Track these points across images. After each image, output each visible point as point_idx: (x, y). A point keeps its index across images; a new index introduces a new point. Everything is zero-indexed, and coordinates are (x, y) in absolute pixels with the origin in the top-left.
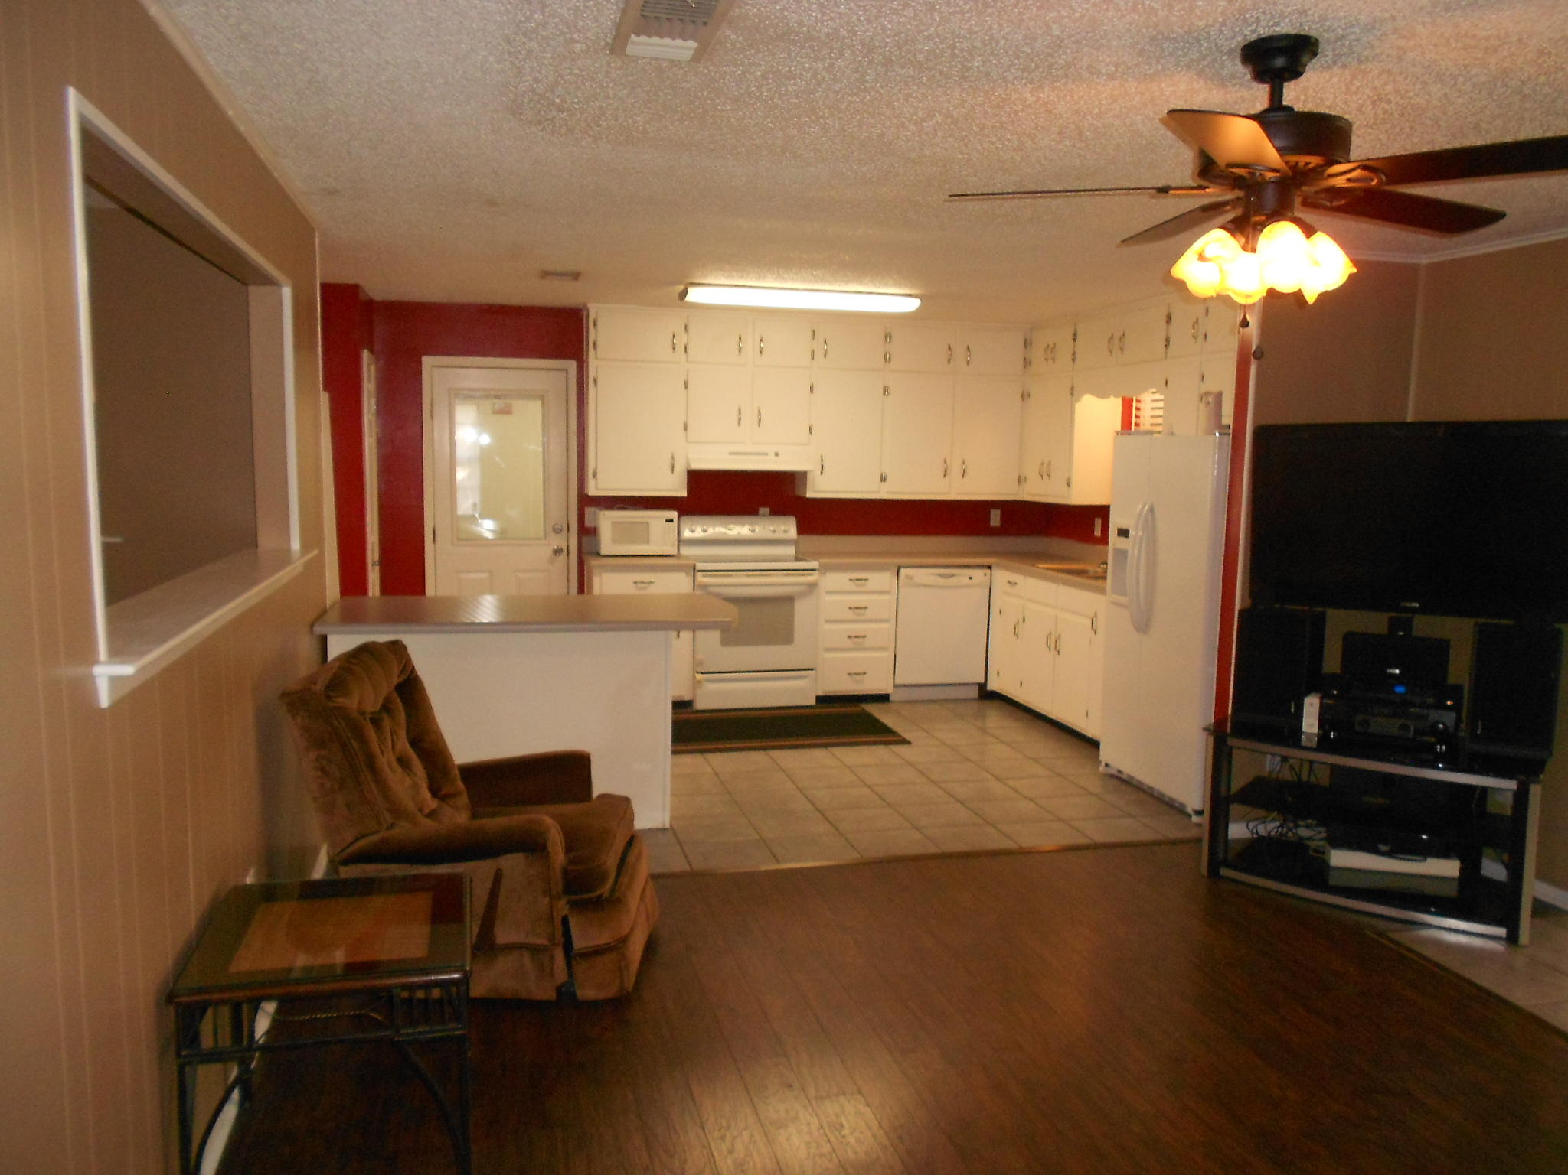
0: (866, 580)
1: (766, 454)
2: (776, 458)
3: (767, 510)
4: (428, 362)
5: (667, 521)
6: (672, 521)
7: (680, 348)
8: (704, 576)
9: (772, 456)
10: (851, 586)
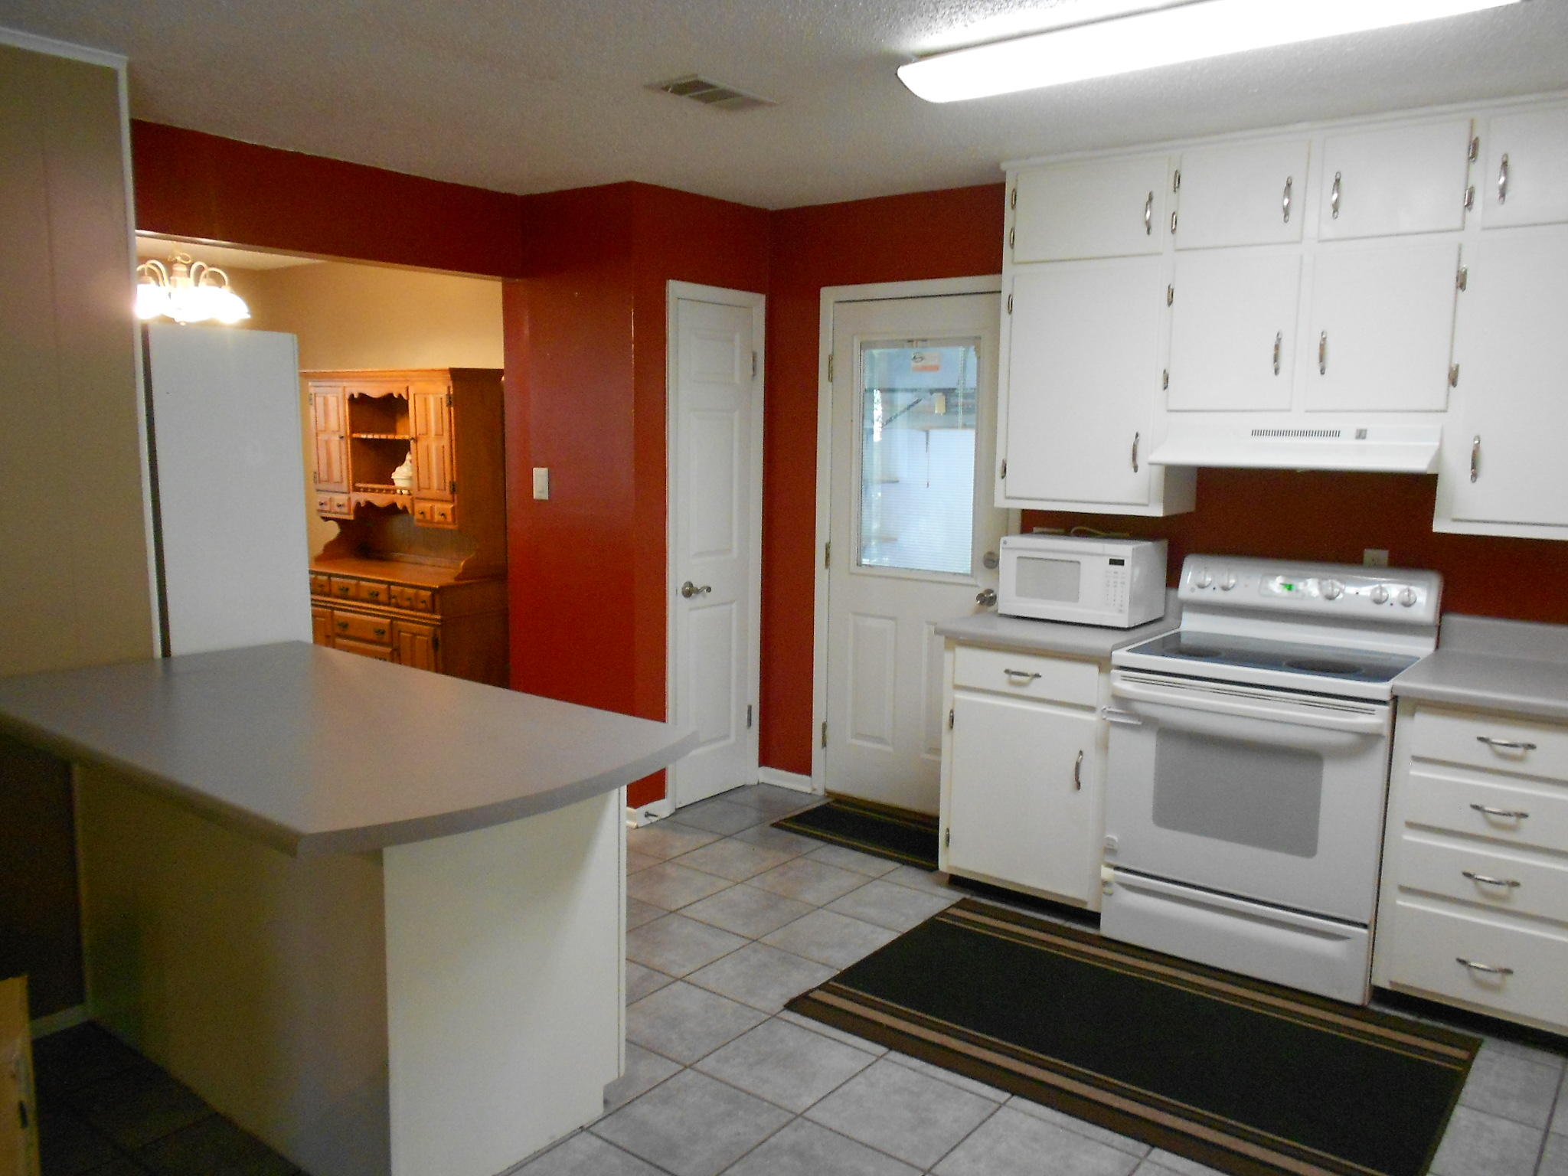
0: (1531, 747)
1: (1337, 434)
2: (1361, 442)
3: (1383, 555)
4: (829, 295)
5: (1113, 562)
6: (1121, 563)
7: (1161, 226)
8: (1125, 679)
9: (1348, 440)
10: (1483, 756)
